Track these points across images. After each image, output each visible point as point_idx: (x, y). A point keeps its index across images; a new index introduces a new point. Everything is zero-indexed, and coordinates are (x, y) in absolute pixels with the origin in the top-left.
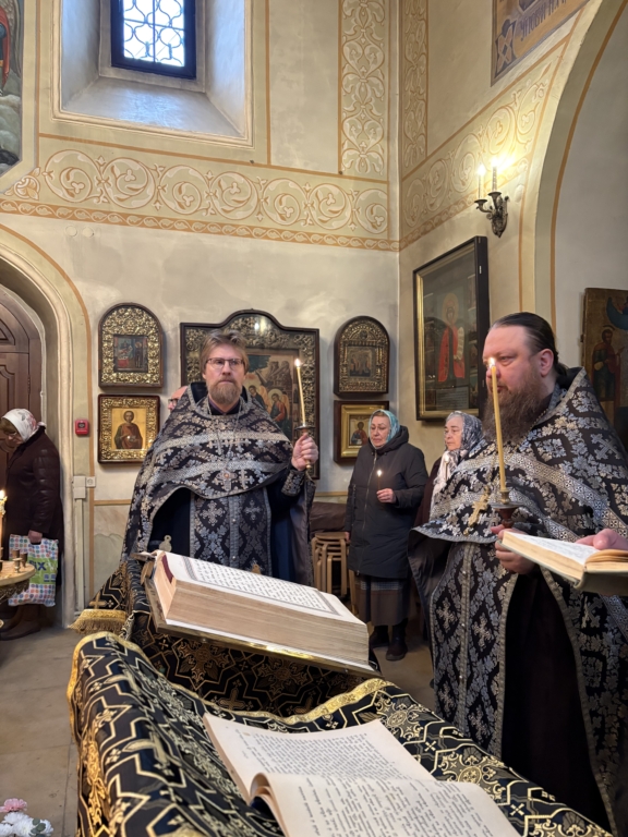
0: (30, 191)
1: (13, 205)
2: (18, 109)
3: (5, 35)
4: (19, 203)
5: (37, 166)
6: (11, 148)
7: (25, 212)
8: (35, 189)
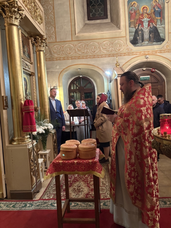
0: (167, 47)
1: (164, 51)
2: (164, 28)
3: (161, 11)
4: (165, 50)
5: (169, 40)
6: (163, 38)
7: (167, 52)
8: (168, 46)
